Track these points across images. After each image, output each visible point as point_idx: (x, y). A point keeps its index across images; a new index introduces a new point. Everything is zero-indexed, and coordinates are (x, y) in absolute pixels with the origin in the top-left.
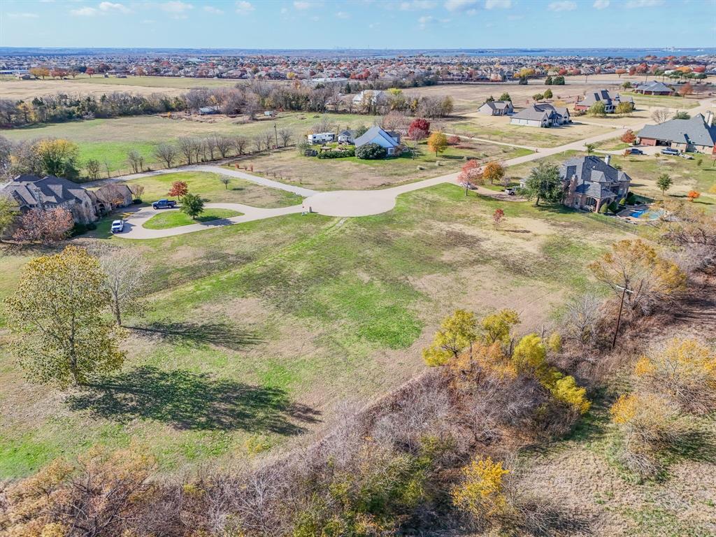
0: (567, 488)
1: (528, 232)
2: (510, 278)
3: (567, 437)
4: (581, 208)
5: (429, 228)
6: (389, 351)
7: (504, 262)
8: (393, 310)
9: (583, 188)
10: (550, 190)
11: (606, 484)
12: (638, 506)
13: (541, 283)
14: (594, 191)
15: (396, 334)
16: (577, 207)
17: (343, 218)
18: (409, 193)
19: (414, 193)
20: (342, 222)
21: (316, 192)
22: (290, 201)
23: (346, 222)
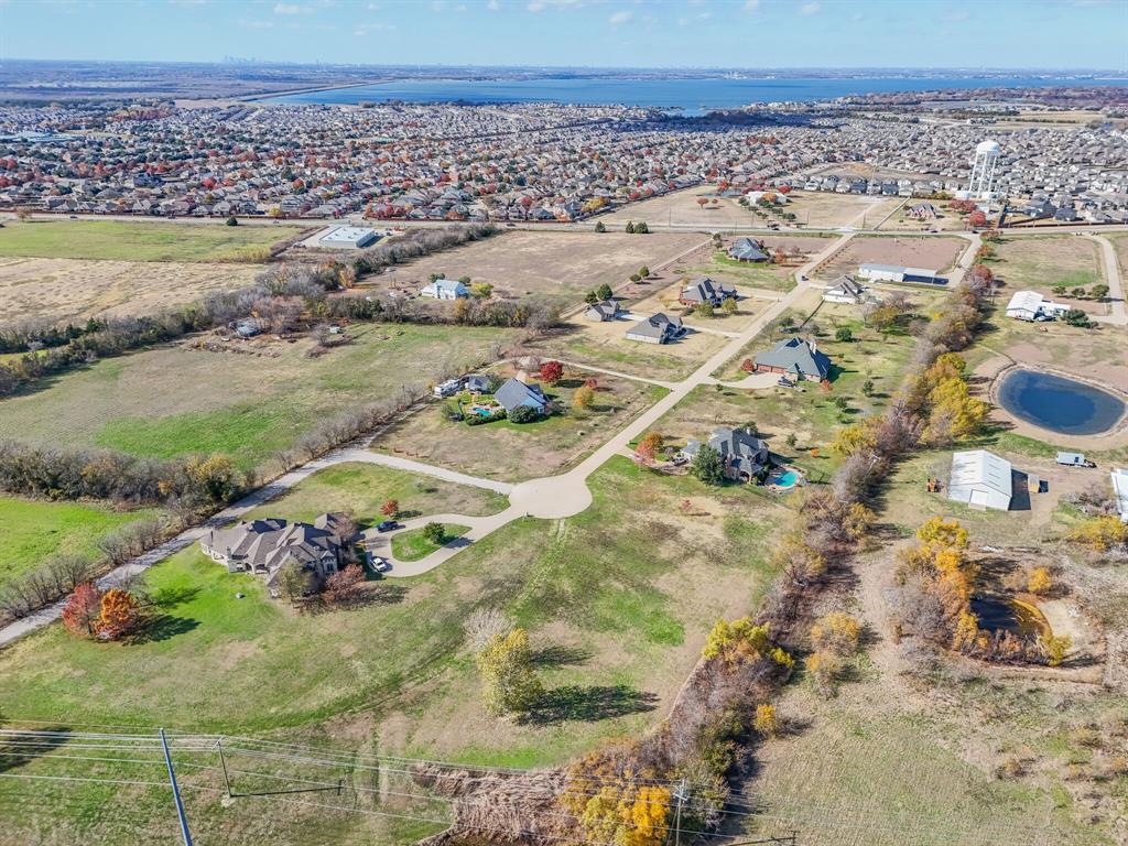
0: (797, 710)
1: (709, 514)
2: (716, 569)
3: (788, 683)
4: (737, 479)
5: (633, 520)
6: (674, 648)
7: (706, 553)
8: (657, 614)
9: (736, 463)
10: (714, 471)
11: (813, 705)
12: (828, 712)
13: (736, 570)
14: (746, 465)
15: (671, 635)
16: (734, 478)
17: (559, 520)
18: (592, 475)
19: (597, 475)
20: (562, 524)
21: (510, 485)
22: (497, 503)
23: (565, 524)
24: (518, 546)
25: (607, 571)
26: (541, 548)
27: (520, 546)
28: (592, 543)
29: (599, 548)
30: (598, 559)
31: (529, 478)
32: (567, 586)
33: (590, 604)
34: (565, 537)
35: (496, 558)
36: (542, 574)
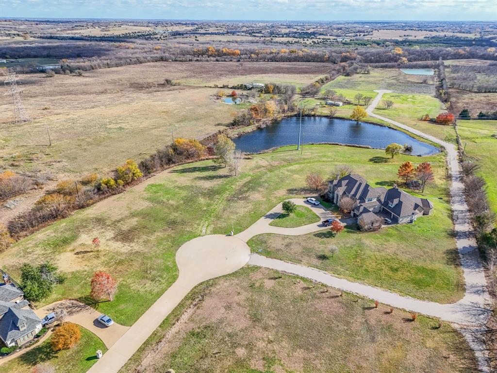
2: (105, 215)
17: (206, 234)
18: (170, 284)
19: (164, 286)
20: (204, 231)
21: (252, 263)
22: (258, 245)
23: (201, 231)
24: (234, 217)
25: (177, 209)
26: (218, 217)
27: (232, 217)
28: (183, 223)
29: (179, 220)
30: (181, 214)
31: (235, 274)
32: (202, 200)
33: (190, 194)
34: (202, 224)
35: (246, 210)
36: (216, 205)
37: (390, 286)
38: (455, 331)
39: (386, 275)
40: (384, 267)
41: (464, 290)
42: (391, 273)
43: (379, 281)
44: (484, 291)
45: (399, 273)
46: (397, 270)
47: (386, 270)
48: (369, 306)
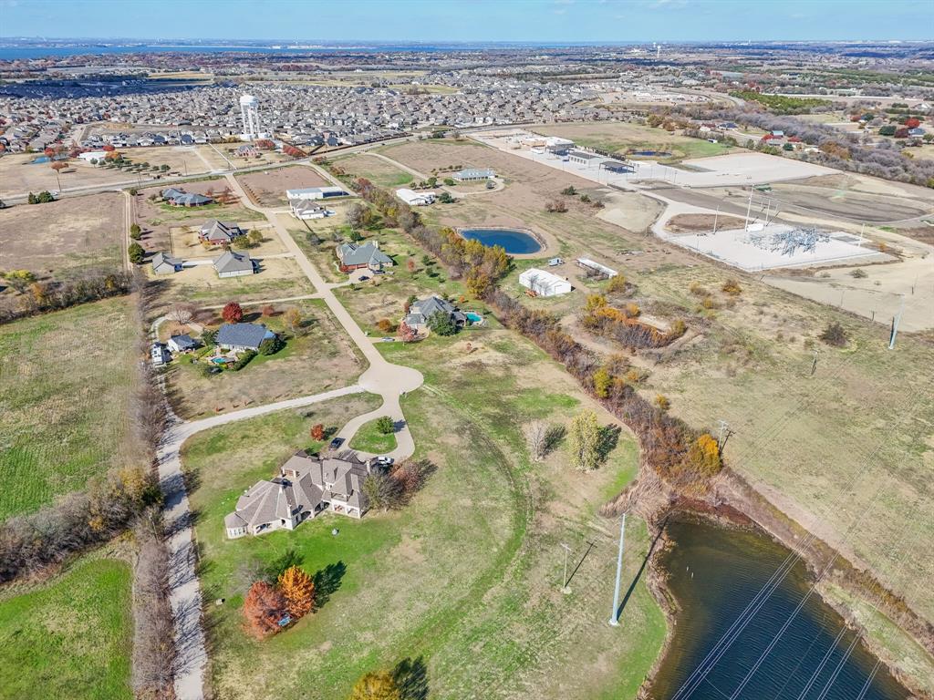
37: (241, 423)
38: (187, 419)
39: (249, 430)
40: (255, 434)
41: (180, 452)
42: (247, 433)
43: (252, 422)
44: (163, 458)
45: (239, 437)
46: (243, 438)
47: (252, 433)
48: (252, 403)
